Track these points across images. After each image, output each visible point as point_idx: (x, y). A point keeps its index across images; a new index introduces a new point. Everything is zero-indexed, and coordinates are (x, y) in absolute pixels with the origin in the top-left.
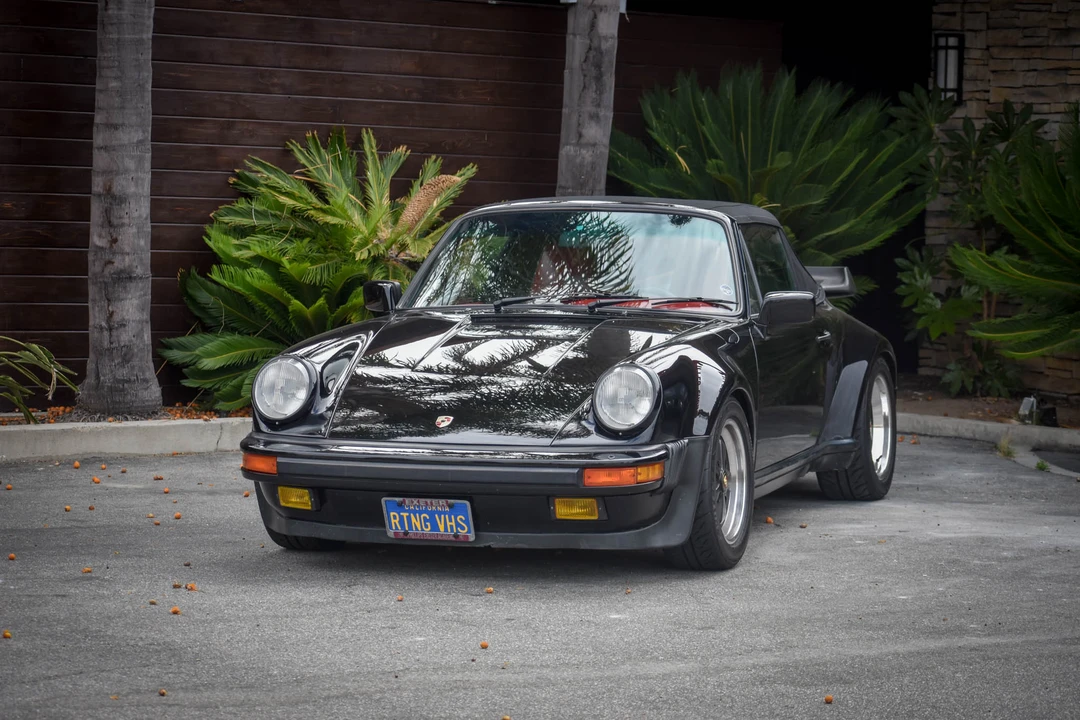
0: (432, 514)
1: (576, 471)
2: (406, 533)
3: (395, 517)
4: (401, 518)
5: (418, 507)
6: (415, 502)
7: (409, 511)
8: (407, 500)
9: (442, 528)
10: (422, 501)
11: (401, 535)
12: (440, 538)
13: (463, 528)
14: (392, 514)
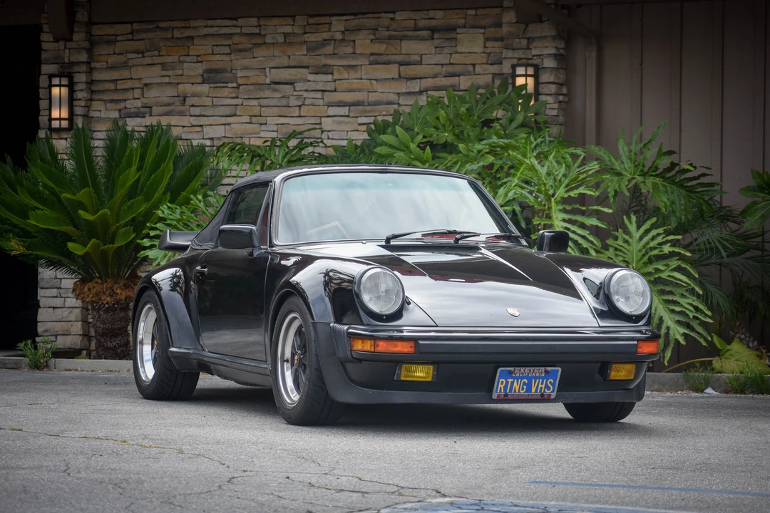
0: (530, 380)
1: (636, 343)
2: (506, 395)
3: (502, 382)
4: (507, 383)
5: (523, 374)
6: (522, 370)
7: (514, 378)
8: (517, 369)
9: (533, 390)
10: (527, 369)
11: (502, 397)
12: (530, 397)
13: (549, 389)
14: (501, 380)
